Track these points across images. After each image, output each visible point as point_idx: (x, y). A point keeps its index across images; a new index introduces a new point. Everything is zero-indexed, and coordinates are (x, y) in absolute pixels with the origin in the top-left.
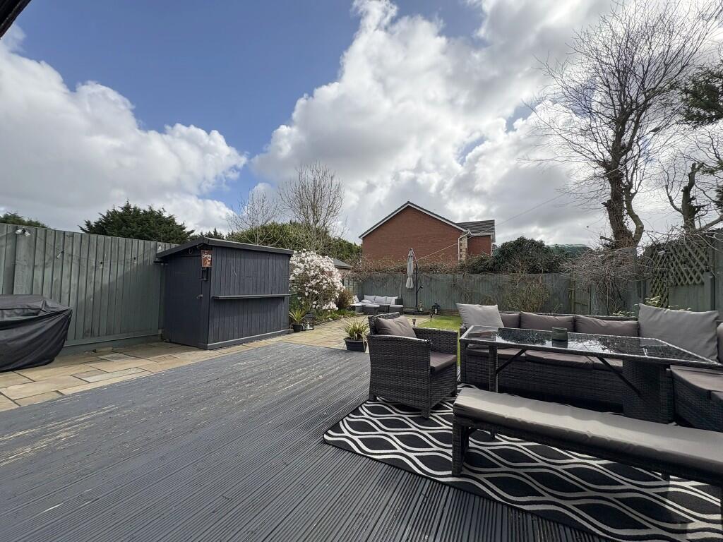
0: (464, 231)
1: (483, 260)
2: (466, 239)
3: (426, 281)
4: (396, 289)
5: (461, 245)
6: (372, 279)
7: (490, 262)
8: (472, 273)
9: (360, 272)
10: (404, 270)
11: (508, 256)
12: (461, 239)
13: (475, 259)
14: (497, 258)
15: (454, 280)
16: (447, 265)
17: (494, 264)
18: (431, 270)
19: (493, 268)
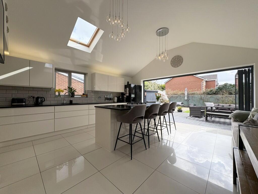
0: (204, 79)
1: (211, 91)
2: (205, 82)
3: (191, 97)
4: (181, 100)
5: (203, 84)
6: (173, 97)
7: (214, 91)
8: (208, 95)
9: (169, 95)
10: (184, 94)
11: (221, 89)
12: (203, 82)
13: (209, 90)
14: (217, 90)
15: (201, 97)
16: (198, 92)
17: (216, 92)
18: (193, 94)
19: (216, 93)
